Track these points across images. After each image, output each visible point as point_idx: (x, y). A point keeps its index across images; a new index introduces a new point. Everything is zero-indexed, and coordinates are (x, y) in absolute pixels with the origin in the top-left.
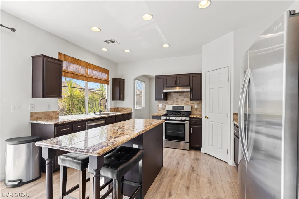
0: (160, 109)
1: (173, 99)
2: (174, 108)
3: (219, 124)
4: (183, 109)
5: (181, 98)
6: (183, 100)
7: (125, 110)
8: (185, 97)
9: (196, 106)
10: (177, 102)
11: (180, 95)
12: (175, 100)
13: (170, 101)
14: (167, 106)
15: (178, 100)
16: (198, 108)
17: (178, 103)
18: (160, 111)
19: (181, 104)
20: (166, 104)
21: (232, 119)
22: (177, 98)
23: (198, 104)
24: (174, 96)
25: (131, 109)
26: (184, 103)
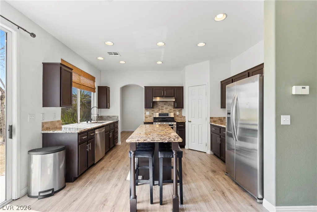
0: (147, 117)
1: (159, 107)
2: (160, 115)
3: (200, 126)
4: (168, 116)
5: (165, 107)
6: (167, 108)
7: (111, 118)
8: (168, 106)
9: (178, 113)
10: (162, 109)
11: (165, 104)
12: (161, 108)
13: (156, 110)
14: (154, 113)
15: (163, 108)
16: (179, 115)
17: (163, 111)
18: (147, 118)
19: (165, 111)
20: (153, 112)
21: (209, 122)
22: (162, 107)
23: (179, 111)
24: (159, 104)
25: (118, 117)
26: (168, 111)
